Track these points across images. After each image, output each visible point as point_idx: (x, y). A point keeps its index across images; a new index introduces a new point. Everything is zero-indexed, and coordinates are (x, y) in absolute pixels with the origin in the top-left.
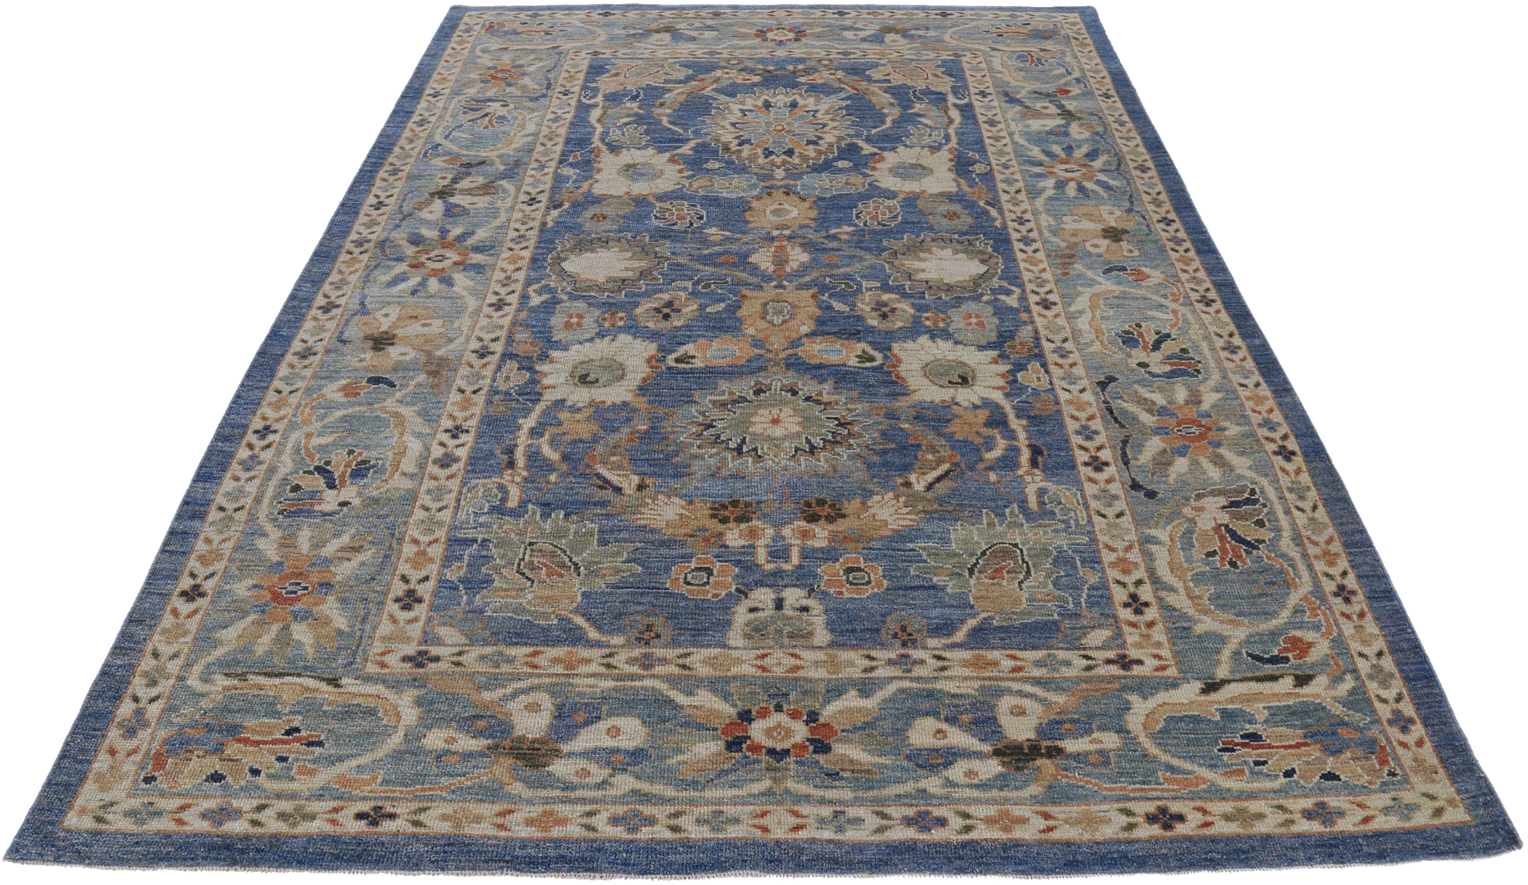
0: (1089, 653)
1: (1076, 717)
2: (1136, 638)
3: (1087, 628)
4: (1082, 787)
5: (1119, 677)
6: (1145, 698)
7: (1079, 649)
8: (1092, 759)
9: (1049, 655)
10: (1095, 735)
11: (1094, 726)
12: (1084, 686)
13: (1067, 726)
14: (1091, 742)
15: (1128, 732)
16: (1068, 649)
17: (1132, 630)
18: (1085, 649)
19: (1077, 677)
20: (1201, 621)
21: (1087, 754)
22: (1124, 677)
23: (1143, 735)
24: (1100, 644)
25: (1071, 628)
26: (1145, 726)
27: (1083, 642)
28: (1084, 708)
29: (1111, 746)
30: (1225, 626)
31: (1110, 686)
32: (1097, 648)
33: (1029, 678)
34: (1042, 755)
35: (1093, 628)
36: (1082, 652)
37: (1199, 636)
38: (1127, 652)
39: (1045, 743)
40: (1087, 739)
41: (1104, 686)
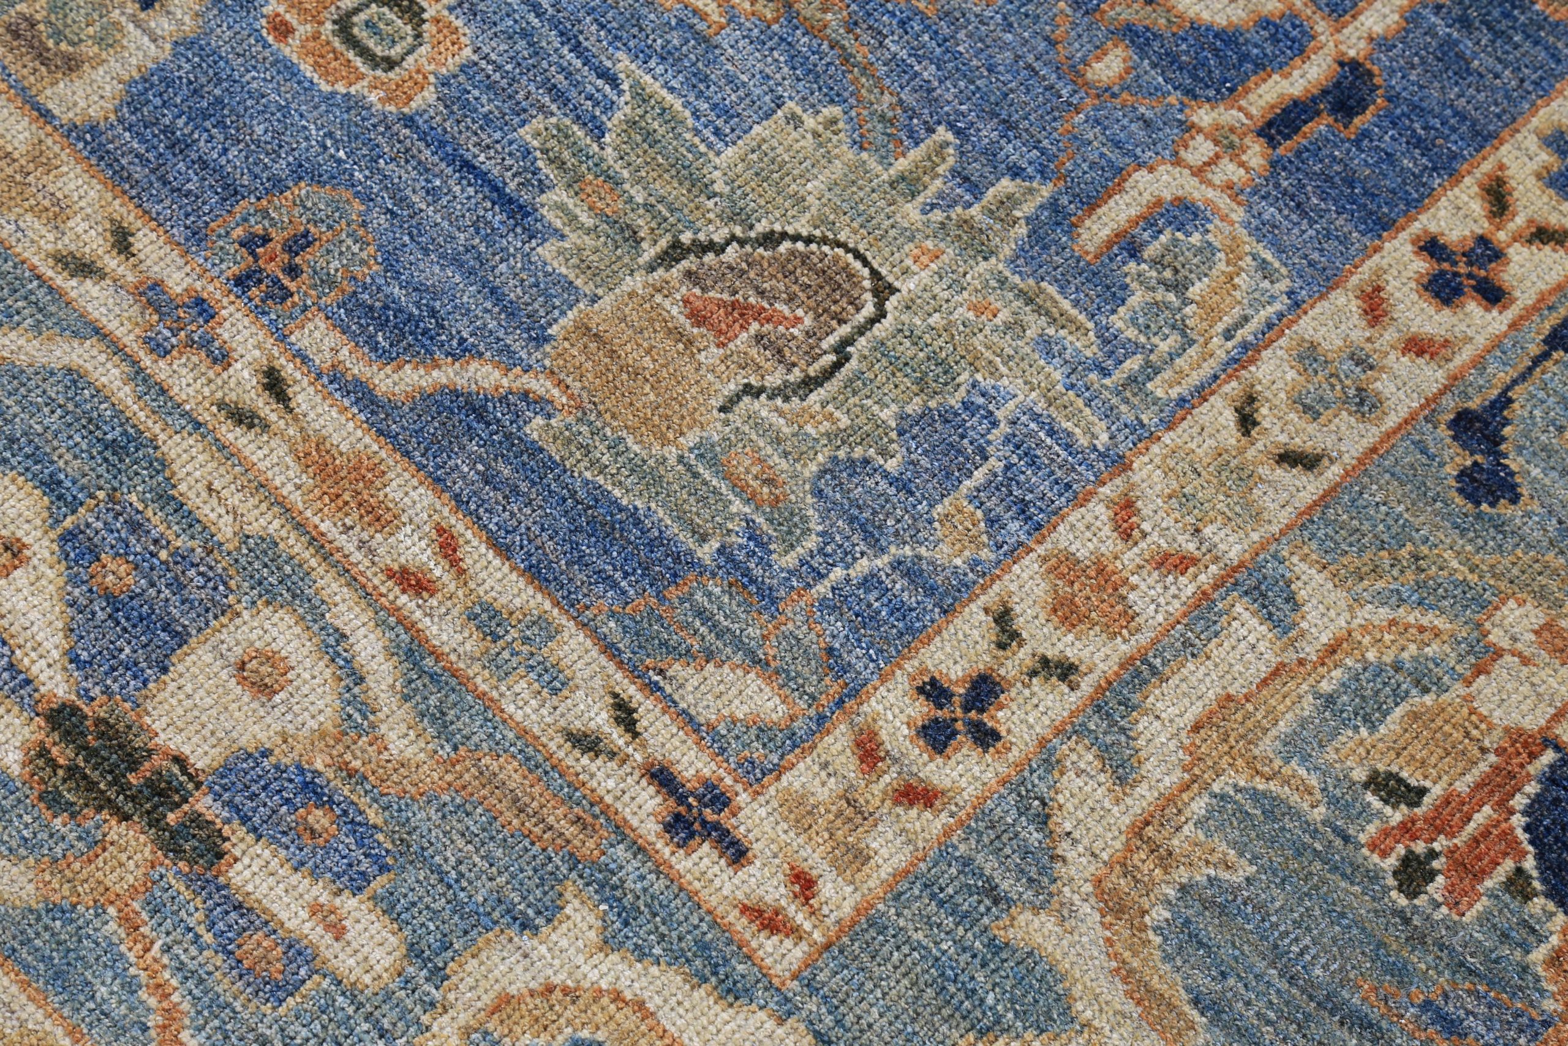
0: (647, 710)
1: (373, 816)
2: (824, 791)
3: (738, 644)
4: (131, 987)
5: (621, 831)
6: (608, 943)
7: (635, 673)
8: (255, 944)
9: (541, 621)
10: (349, 903)
11: (379, 884)
12: (512, 773)
13: (319, 818)
14: (315, 909)
15: (438, 975)
16: (610, 649)
17: (848, 764)
18: (653, 688)
19: (523, 733)
20: (1065, 915)
21: (269, 924)
22: (639, 850)
23: (464, 1018)
24: (706, 714)
25: (700, 613)
26: (504, 1003)
27: (676, 669)
28: (422, 817)
29: (345, 963)
30: (1115, 994)
31: (570, 831)
32: (688, 721)
33: (410, 626)
34: (155, 822)
35: (757, 662)
36: (632, 691)
37: (996, 947)
38: (743, 798)
39: (204, 804)
40: (321, 893)
41: (558, 817)
